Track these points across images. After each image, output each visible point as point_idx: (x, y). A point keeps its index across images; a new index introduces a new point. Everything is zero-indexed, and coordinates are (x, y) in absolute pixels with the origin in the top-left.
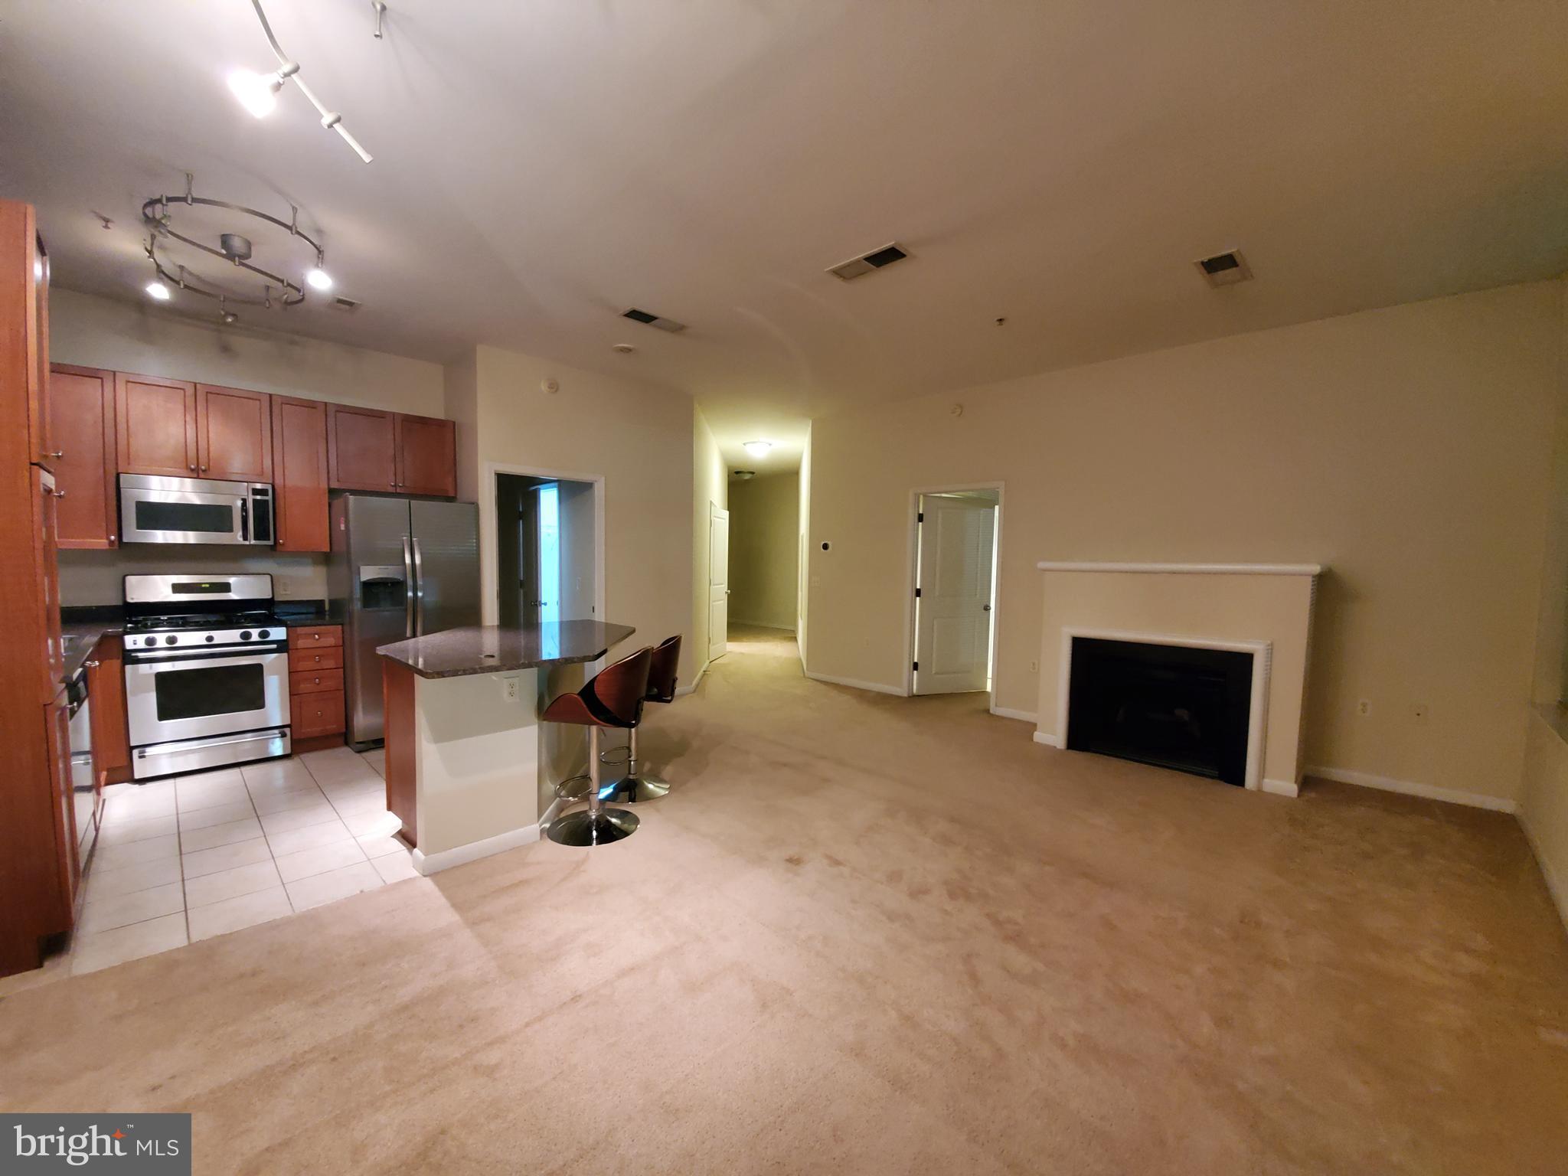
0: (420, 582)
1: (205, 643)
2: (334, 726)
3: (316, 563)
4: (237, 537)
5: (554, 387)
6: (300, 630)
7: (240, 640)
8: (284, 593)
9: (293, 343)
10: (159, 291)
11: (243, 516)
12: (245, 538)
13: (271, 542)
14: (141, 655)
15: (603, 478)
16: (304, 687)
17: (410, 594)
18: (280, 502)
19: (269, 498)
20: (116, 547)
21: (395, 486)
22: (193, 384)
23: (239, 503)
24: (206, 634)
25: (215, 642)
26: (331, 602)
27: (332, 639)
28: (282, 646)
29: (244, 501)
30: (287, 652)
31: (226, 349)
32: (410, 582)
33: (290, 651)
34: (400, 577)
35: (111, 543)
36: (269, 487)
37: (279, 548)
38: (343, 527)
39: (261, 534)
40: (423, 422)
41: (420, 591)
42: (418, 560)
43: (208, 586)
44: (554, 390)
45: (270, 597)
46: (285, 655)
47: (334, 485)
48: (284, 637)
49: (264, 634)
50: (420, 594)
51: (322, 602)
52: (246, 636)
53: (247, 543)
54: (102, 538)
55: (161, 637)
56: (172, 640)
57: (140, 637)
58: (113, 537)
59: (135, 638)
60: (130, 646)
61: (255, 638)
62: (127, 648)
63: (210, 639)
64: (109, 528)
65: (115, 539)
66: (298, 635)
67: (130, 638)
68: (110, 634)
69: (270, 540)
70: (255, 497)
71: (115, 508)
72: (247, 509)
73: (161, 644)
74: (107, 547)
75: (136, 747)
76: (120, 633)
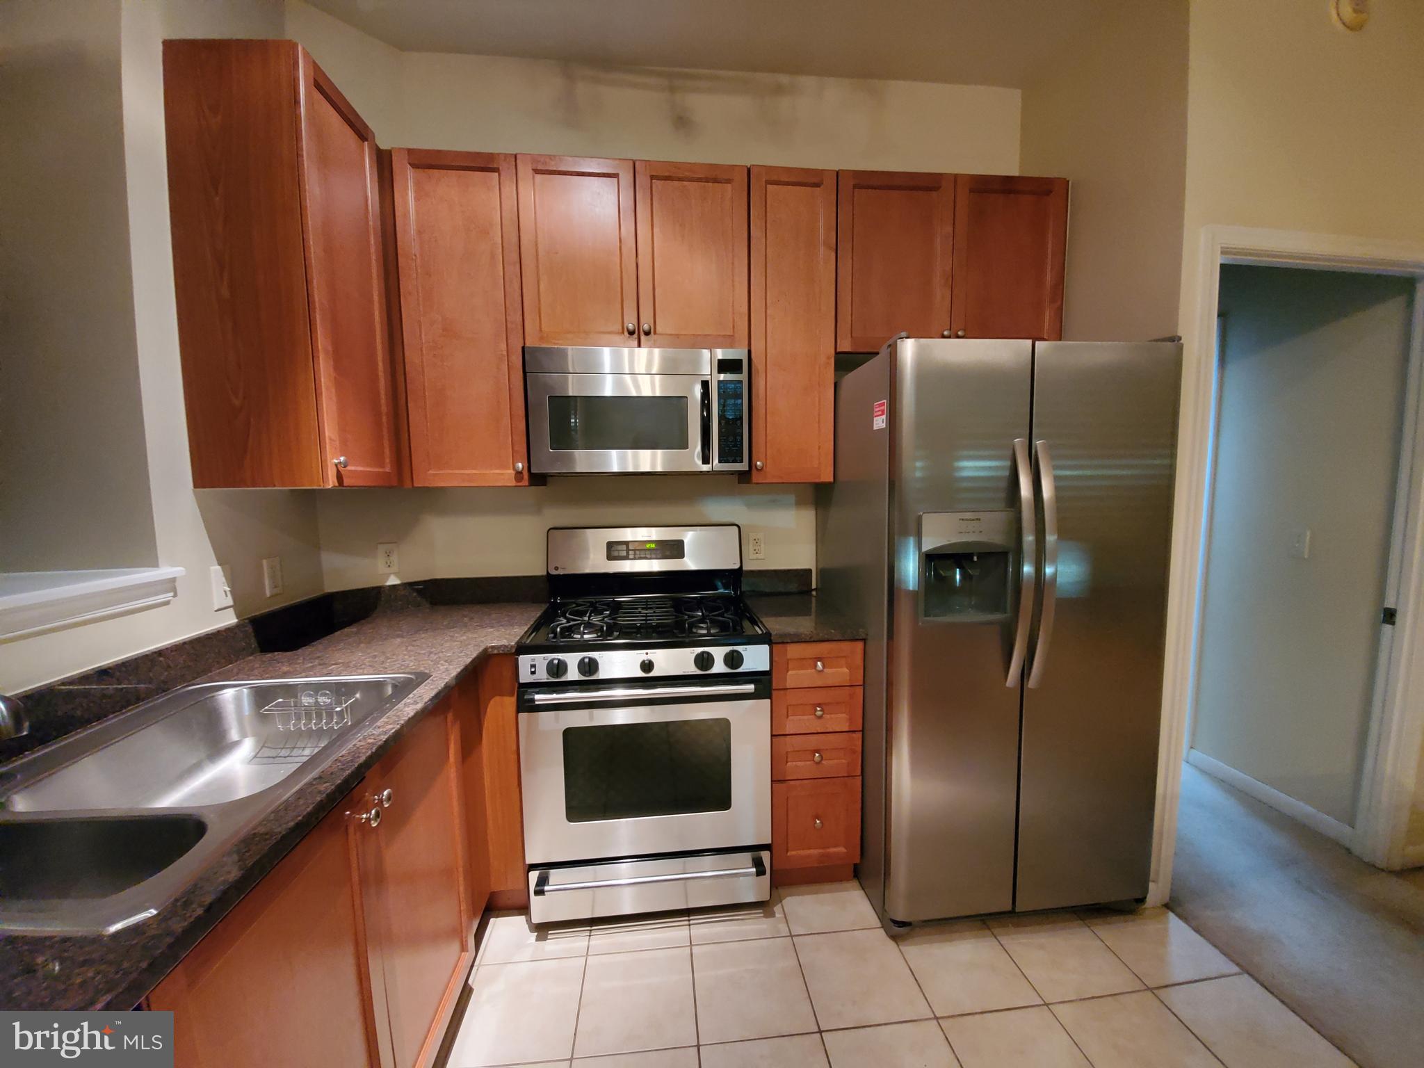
1: (639, 674)
2: (842, 849)
3: (800, 503)
4: (691, 459)
6: (794, 651)
7: (692, 669)
8: (755, 556)
9: (779, 90)
11: (703, 417)
12: (706, 460)
13: (744, 466)
14: (540, 696)
16: (798, 767)
18: (759, 383)
19: (743, 377)
20: (525, 482)
22: (631, 162)
23: (698, 390)
24: (641, 655)
25: (653, 673)
26: (822, 573)
27: (846, 670)
28: (763, 684)
29: (705, 385)
30: (770, 697)
33: (774, 693)
35: (519, 474)
36: (743, 355)
37: (756, 477)
38: (880, 423)
39: (730, 451)
40: (1006, 186)
42: (1048, 493)
43: (653, 546)
45: (737, 566)
46: (766, 703)
47: (845, 346)
48: (766, 667)
49: (734, 660)
51: (808, 572)
52: (704, 661)
53: (706, 468)
54: (504, 467)
55: (572, 660)
56: (589, 667)
57: (542, 660)
58: (520, 465)
59: (533, 660)
60: (525, 677)
61: (719, 667)
62: (521, 681)
63: (647, 666)
64: (516, 448)
65: (523, 468)
66: (788, 660)
67: (525, 661)
68: (496, 652)
69: (742, 461)
70: (722, 377)
71: (522, 412)
72: (709, 401)
73: (573, 674)
74: (513, 483)
75: (533, 867)
76: (514, 650)
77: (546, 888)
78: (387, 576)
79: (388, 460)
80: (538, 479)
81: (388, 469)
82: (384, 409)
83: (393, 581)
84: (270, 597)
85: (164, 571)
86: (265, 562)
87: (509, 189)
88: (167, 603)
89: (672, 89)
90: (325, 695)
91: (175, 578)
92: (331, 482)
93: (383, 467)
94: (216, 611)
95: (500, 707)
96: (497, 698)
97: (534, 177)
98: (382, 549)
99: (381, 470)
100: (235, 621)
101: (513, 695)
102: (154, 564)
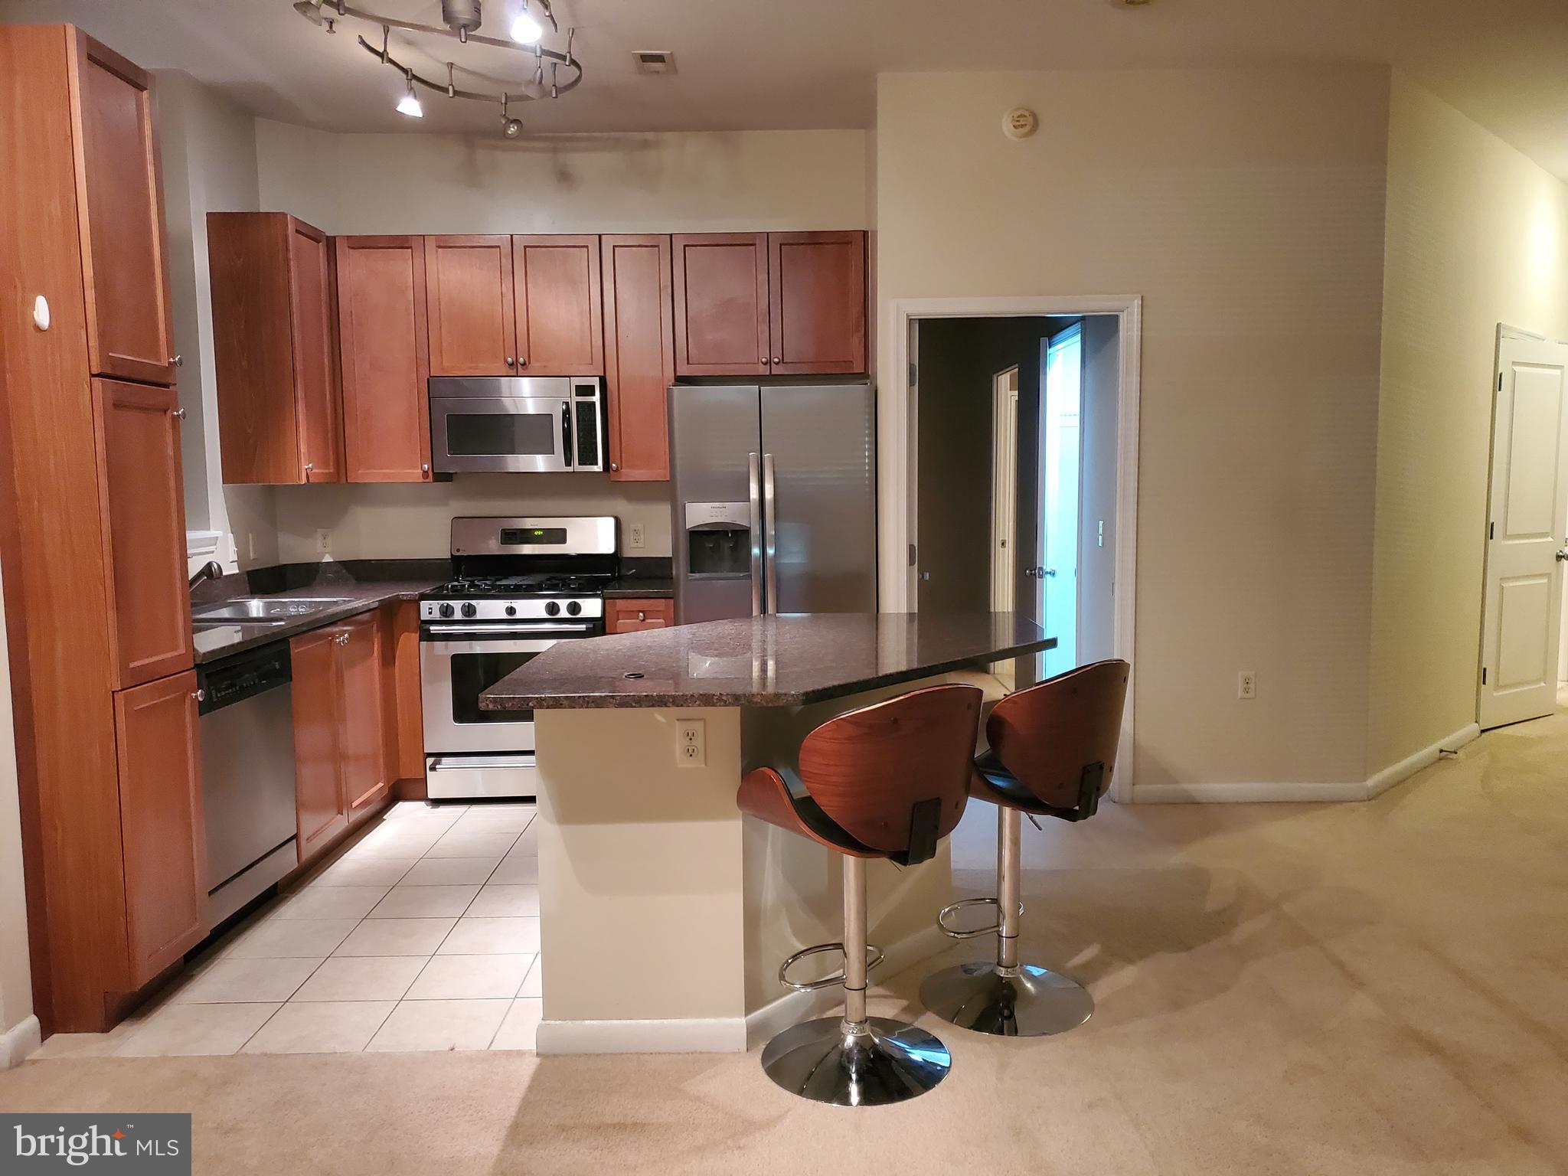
0: (770, 531)
1: (505, 616)
4: (558, 462)
5: (1029, 123)
6: (621, 604)
7: (544, 615)
9: (645, 145)
10: (410, 107)
11: (566, 429)
12: (568, 463)
13: (597, 467)
14: (434, 628)
15: (1137, 302)
17: (756, 551)
18: (613, 404)
19: (596, 398)
20: (431, 479)
21: (769, 363)
22: (509, 238)
23: (562, 409)
25: (518, 616)
27: (662, 621)
28: (593, 627)
29: (567, 405)
31: (564, 177)
32: (755, 531)
34: (744, 523)
35: (425, 473)
36: (596, 382)
37: (612, 475)
39: (588, 456)
40: (814, 241)
41: (771, 546)
42: (769, 494)
43: (540, 533)
44: (1028, 128)
45: (611, 553)
47: (683, 370)
48: (598, 614)
49: (574, 608)
50: (771, 551)
52: (553, 609)
53: (570, 469)
54: (415, 467)
55: (457, 605)
56: (469, 611)
57: (436, 605)
58: (426, 466)
59: (430, 605)
60: (425, 616)
61: (564, 613)
62: (422, 619)
63: (511, 611)
64: (423, 453)
65: (428, 468)
66: (618, 612)
67: (425, 605)
68: (405, 598)
69: (596, 464)
70: (581, 399)
71: (428, 426)
72: (569, 416)
73: (458, 615)
74: (421, 480)
75: (430, 755)
76: (417, 598)
77: (437, 766)
78: (323, 555)
79: (331, 464)
80: (441, 477)
81: (332, 471)
82: (330, 427)
83: (328, 559)
84: (254, 559)
85: (213, 533)
86: (250, 535)
87: (419, 261)
88: (213, 552)
89: (555, 151)
90: (303, 608)
91: (217, 537)
92: (304, 481)
93: (329, 469)
94: (232, 562)
95: (408, 640)
96: (406, 634)
97: (437, 252)
98: (320, 532)
99: (327, 471)
100: (237, 571)
101: (417, 633)
102: (209, 529)
